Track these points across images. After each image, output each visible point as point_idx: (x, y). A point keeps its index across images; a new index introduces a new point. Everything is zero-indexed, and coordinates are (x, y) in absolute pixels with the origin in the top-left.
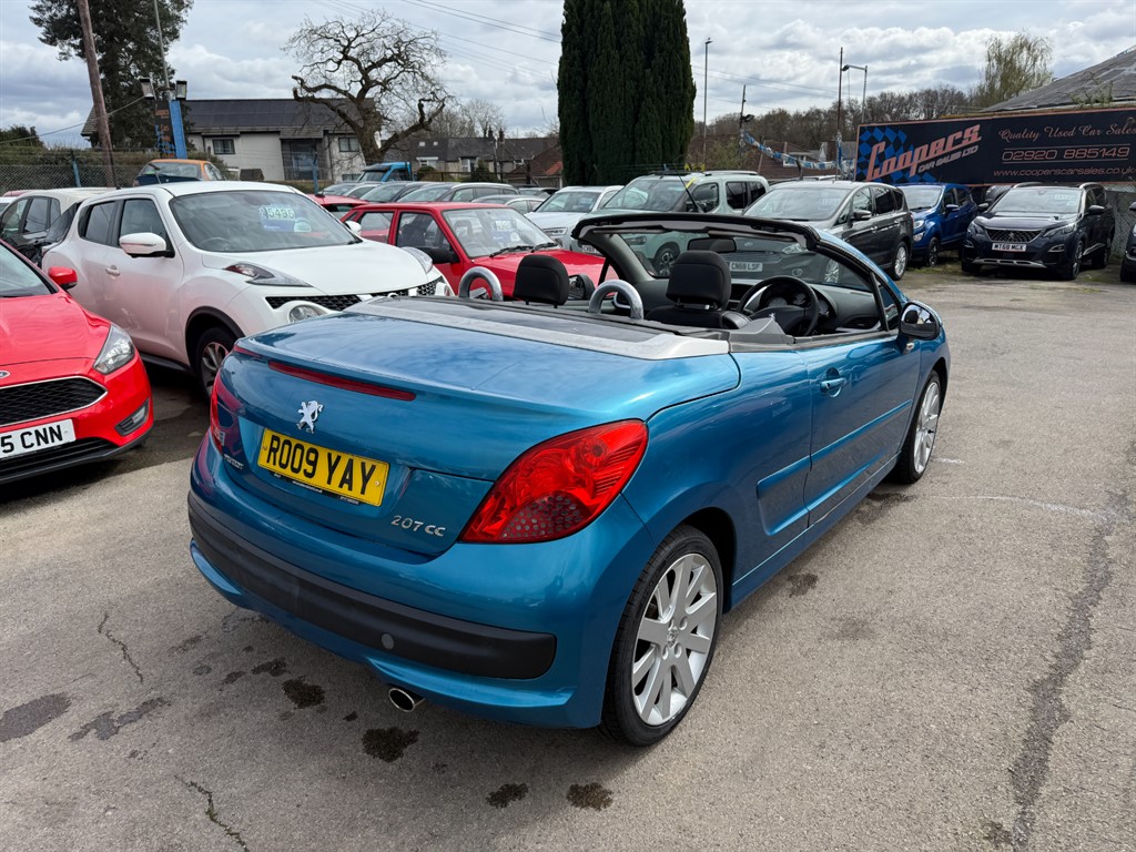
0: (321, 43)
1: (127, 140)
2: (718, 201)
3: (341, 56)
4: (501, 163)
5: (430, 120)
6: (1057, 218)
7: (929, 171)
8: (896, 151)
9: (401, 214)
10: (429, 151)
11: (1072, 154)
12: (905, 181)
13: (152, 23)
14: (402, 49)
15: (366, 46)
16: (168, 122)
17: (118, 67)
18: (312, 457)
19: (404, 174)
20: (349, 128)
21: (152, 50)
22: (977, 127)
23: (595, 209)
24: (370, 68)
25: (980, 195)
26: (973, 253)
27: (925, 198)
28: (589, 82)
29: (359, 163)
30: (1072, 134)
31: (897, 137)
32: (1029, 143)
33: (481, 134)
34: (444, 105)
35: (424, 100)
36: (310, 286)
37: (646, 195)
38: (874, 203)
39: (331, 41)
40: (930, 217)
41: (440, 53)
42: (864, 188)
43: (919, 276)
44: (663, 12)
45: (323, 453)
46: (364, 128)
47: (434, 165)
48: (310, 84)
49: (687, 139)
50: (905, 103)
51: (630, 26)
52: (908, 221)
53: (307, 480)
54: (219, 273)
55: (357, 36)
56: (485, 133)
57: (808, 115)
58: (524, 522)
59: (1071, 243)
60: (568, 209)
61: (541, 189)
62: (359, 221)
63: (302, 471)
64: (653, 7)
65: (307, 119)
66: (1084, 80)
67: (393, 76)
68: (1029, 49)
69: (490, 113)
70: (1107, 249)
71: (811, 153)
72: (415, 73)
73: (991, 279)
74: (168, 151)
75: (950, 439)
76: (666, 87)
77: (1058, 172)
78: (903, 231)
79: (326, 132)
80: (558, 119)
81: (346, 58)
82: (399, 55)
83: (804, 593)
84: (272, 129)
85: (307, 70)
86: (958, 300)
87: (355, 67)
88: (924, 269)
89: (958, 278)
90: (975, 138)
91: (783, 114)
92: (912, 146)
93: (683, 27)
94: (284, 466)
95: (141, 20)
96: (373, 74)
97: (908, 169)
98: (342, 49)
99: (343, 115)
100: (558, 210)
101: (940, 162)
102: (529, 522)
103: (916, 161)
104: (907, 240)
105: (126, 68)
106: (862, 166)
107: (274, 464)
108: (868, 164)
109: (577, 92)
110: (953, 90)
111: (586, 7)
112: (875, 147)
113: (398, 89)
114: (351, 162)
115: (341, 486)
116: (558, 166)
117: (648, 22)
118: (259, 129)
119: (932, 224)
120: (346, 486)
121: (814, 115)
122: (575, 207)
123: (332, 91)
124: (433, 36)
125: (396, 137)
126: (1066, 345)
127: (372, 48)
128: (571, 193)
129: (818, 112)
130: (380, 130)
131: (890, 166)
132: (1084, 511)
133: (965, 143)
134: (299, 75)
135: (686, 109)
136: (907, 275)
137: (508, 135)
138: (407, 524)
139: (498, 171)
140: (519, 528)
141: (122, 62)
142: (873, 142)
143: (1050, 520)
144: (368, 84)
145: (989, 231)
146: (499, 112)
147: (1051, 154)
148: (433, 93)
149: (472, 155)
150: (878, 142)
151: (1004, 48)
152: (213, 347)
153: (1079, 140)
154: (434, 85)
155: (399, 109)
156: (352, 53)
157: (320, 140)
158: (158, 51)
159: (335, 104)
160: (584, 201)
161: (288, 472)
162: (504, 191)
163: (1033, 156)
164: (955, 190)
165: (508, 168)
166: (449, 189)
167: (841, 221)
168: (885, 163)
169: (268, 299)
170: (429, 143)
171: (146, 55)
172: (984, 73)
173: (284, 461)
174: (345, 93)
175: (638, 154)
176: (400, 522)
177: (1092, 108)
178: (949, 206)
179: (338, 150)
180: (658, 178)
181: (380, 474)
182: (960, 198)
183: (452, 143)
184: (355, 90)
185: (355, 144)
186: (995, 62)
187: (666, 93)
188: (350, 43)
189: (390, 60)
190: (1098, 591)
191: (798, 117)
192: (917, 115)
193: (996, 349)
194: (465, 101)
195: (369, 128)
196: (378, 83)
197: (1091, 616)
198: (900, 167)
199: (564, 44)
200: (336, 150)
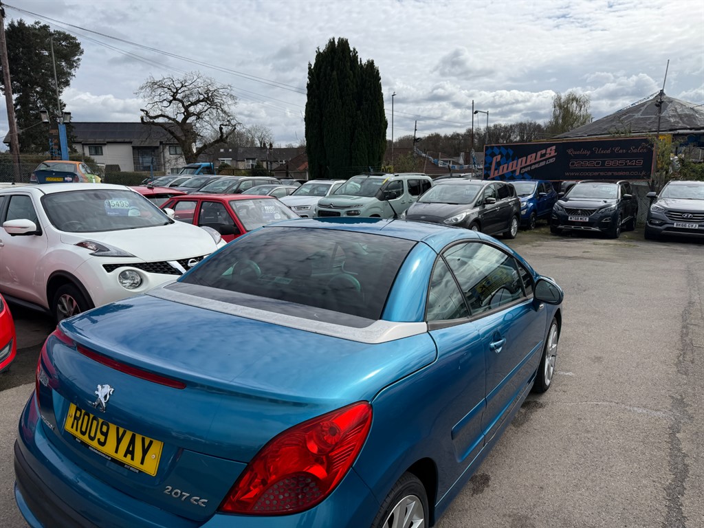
0: (159, 91)
1: (33, 146)
2: (403, 190)
3: (172, 98)
4: (271, 163)
5: (227, 137)
6: (605, 202)
7: (528, 172)
8: (507, 160)
9: (202, 202)
10: (226, 155)
11: (610, 163)
12: (513, 179)
13: (52, 76)
14: (210, 95)
15: (187, 92)
16: (58, 137)
17: (29, 102)
18: (105, 429)
19: (209, 170)
20: (176, 140)
21: (52, 92)
22: (554, 147)
23: (328, 194)
24: (190, 105)
25: (558, 187)
26: (558, 222)
27: (527, 189)
28: (324, 118)
29: (182, 162)
30: (609, 151)
31: (508, 153)
32: (584, 157)
33: (259, 145)
34: (235, 128)
35: (223, 125)
36: (135, 257)
37: (359, 186)
38: (497, 192)
39: (166, 89)
40: (530, 200)
41: (233, 97)
42: (492, 184)
43: (525, 236)
44: (367, 78)
45: (113, 428)
46: (185, 141)
47: (229, 163)
48: (152, 114)
49: (383, 152)
50: (509, 130)
51: (348, 86)
52: (518, 203)
53: (99, 447)
54: (71, 248)
55: (182, 86)
56: (261, 144)
57: (452, 136)
58: (272, 497)
59: (614, 216)
60: (311, 194)
61: (295, 180)
62: (173, 208)
63: (96, 440)
64: (362, 76)
65: (150, 135)
66: (612, 121)
67: (204, 110)
68: (577, 101)
69: (264, 133)
70: (634, 219)
71: (455, 159)
72: (217, 109)
73: (569, 237)
74: (56, 155)
75: (563, 356)
76: (370, 122)
77: (602, 174)
78: (515, 209)
79: (161, 143)
80: (305, 139)
81: (175, 99)
82: (208, 98)
83: (482, 491)
84: (127, 140)
85: (150, 106)
86: (551, 252)
87: (180, 105)
88: (528, 231)
89: (549, 237)
90: (553, 154)
91: (437, 136)
92: (516, 158)
93: (379, 87)
94: (83, 433)
95: (46, 75)
96: (192, 109)
97: (515, 171)
98: (172, 94)
99: (172, 133)
100: (306, 194)
101: (533, 167)
102: (276, 497)
103: (519, 166)
104: (518, 214)
105: (35, 102)
106: (488, 169)
107: (77, 430)
108: (490, 168)
109: (316, 124)
110: (535, 123)
111: (322, 74)
112: (495, 158)
113: (207, 118)
114: (177, 161)
115: (125, 456)
116: (305, 165)
117: (359, 84)
118: (119, 140)
119: (532, 204)
120: (129, 456)
121: (456, 137)
122: (316, 192)
123: (166, 119)
124: (229, 88)
125: (205, 146)
126: (622, 284)
127: (191, 94)
128: (313, 185)
129: (458, 135)
130: (195, 142)
131: (504, 169)
132: (658, 413)
133: (547, 156)
134: (145, 109)
135: (382, 135)
136: (519, 235)
137: (275, 146)
138: (176, 493)
139: (269, 168)
140: (268, 502)
141: (32, 99)
142: (493, 155)
143: (638, 421)
144: (188, 115)
145: (566, 209)
146: (269, 133)
147: (598, 164)
148: (228, 121)
149: (253, 157)
150: (496, 155)
151: (562, 101)
152: (65, 297)
153: (613, 156)
154: (229, 116)
155: (207, 129)
156: (179, 96)
157: (157, 147)
158: (56, 93)
159: (167, 126)
160: (322, 189)
161: (86, 438)
162: (272, 182)
163: (587, 164)
164: (543, 184)
165: (275, 166)
166: (237, 180)
167: (478, 204)
168: (501, 167)
169: (104, 266)
170: (226, 150)
171: (47, 96)
172: (552, 114)
173: (84, 429)
174: (174, 120)
175: (353, 160)
176: (171, 492)
177: (620, 137)
178: (541, 193)
179: (169, 153)
180: (366, 177)
181: (156, 450)
182: (547, 188)
183: (241, 150)
184: (180, 118)
185: (179, 150)
186: (557, 108)
187: (370, 125)
188: (177, 90)
189: (202, 101)
190: (682, 482)
191: (446, 137)
192: (516, 138)
193: (580, 287)
194: (248, 127)
195: (188, 141)
196: (194, 115)
197: (681, 505)
198: (510, 170)
199: (308, 95)
200: (168, 154)
